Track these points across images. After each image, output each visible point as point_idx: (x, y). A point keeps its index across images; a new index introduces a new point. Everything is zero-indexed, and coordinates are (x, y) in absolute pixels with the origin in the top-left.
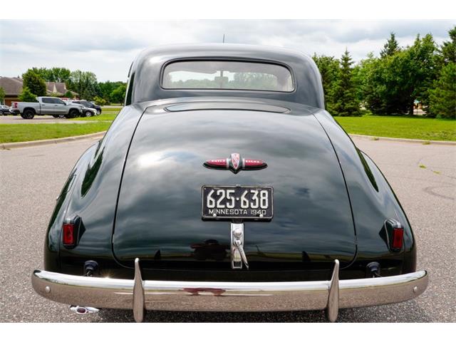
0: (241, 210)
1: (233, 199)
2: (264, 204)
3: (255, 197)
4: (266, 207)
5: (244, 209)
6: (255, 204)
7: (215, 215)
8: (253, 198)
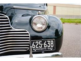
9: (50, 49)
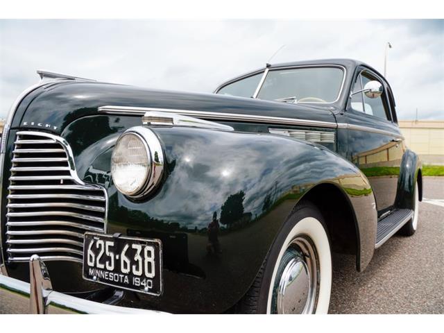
9: (142, 287)
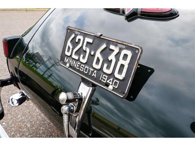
0: (92, 70)
1: (88, 51)
2: (120, 72)
3: (112, 57)
4: (121, 77)
5: (95, 69)
6: (108, 68)
7: (68, 65)
8: (110, 58)
